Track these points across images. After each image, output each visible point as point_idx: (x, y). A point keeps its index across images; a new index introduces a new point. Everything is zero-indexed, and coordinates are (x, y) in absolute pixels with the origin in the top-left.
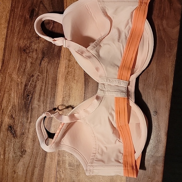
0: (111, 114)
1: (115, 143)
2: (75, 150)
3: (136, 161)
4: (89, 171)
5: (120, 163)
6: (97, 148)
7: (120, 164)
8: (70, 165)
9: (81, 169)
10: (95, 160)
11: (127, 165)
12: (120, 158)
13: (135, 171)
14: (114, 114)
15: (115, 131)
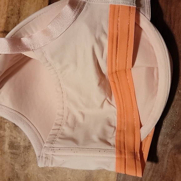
0: (99, 42)
1: (102, 106)
2: (21, 116)
3: (141, 143)
4: (44, 159)
5: (109, 144)
6: (65, 114)
7: (109, 147)
8: (12, 145)
9: (31, 154)
10: (60, 138)
11: (123, 150)
12: (110, 135)
13: (139, 164)
14: (105, 41)
15: (103, 82)
